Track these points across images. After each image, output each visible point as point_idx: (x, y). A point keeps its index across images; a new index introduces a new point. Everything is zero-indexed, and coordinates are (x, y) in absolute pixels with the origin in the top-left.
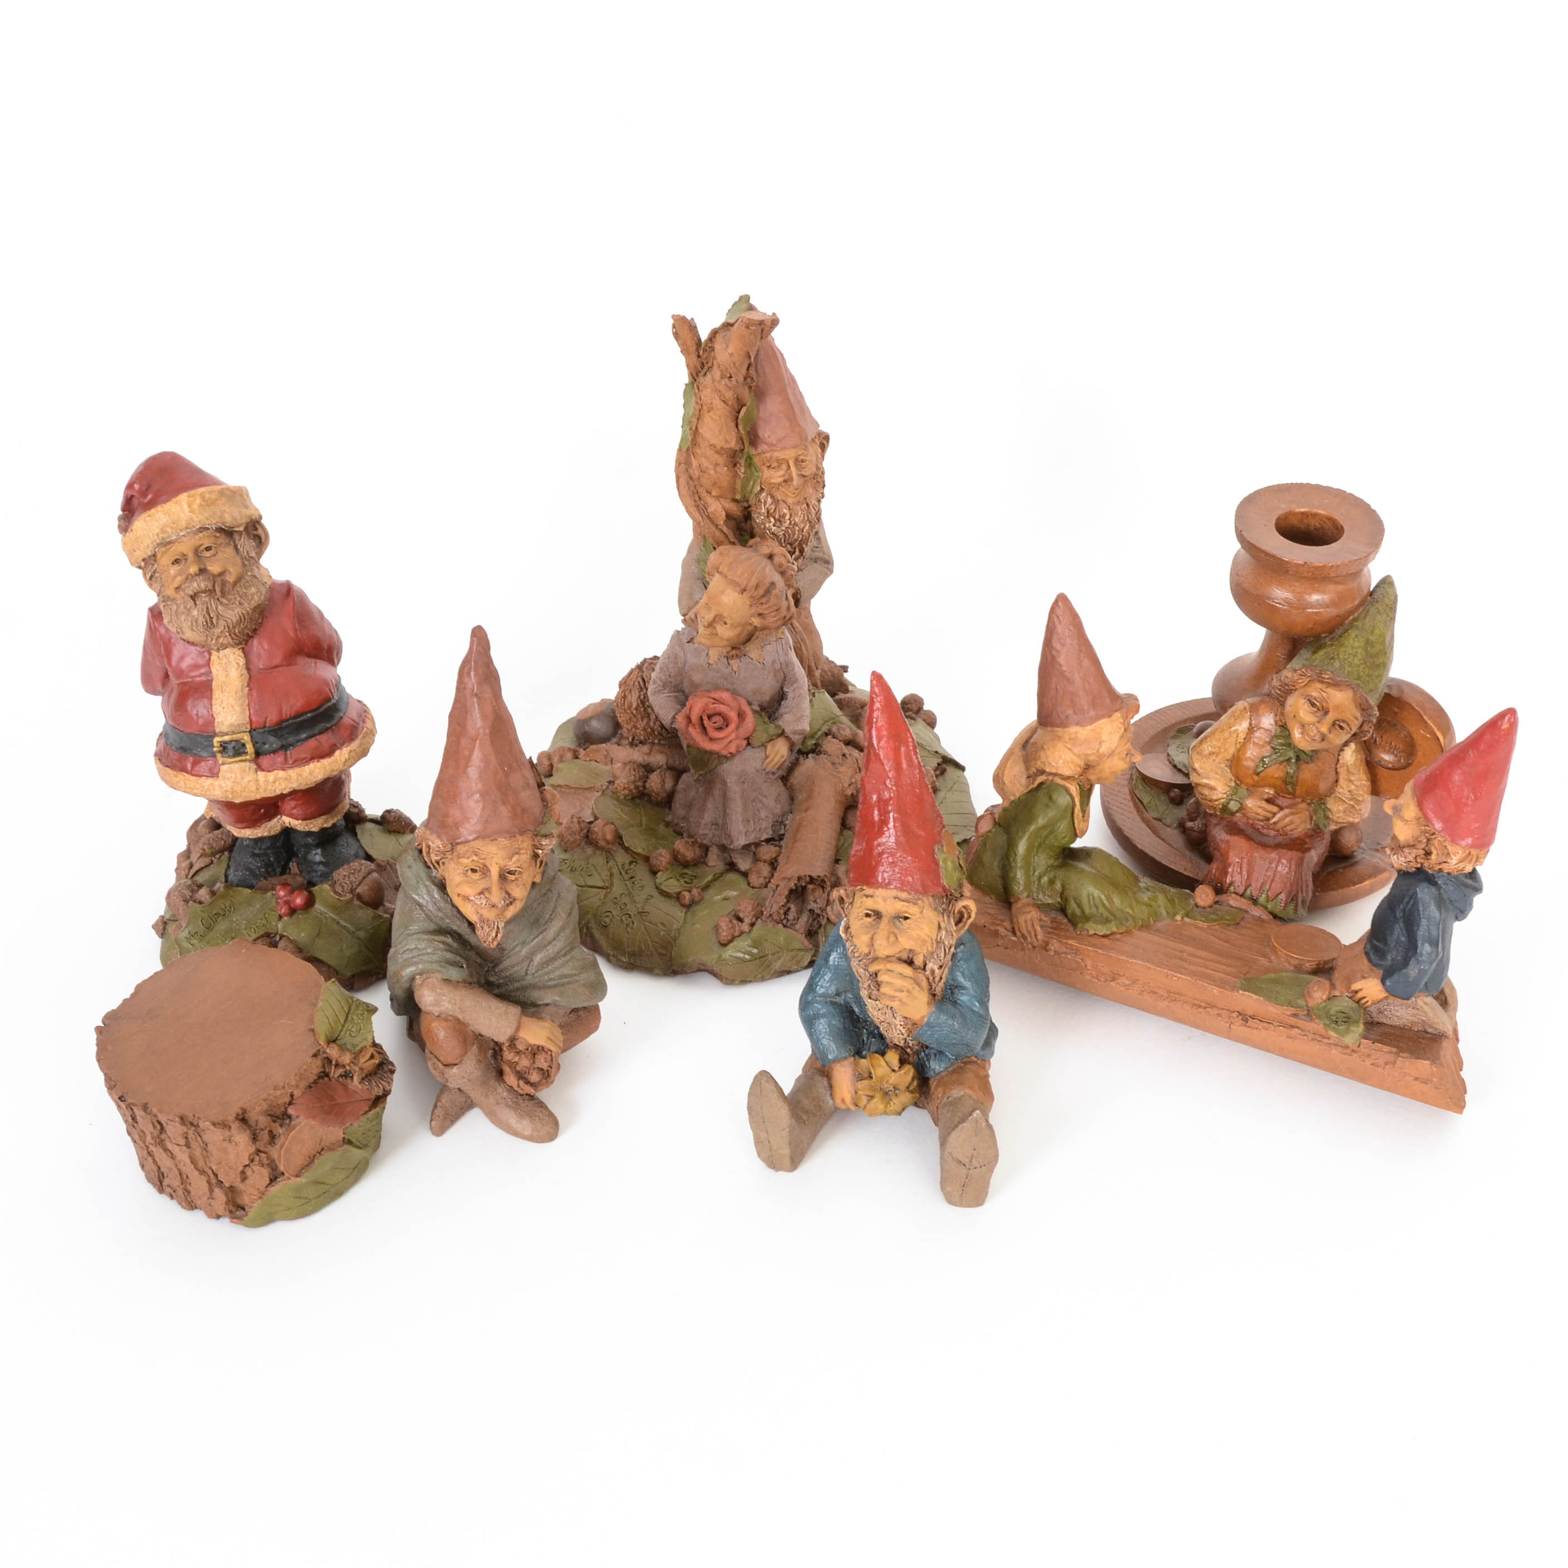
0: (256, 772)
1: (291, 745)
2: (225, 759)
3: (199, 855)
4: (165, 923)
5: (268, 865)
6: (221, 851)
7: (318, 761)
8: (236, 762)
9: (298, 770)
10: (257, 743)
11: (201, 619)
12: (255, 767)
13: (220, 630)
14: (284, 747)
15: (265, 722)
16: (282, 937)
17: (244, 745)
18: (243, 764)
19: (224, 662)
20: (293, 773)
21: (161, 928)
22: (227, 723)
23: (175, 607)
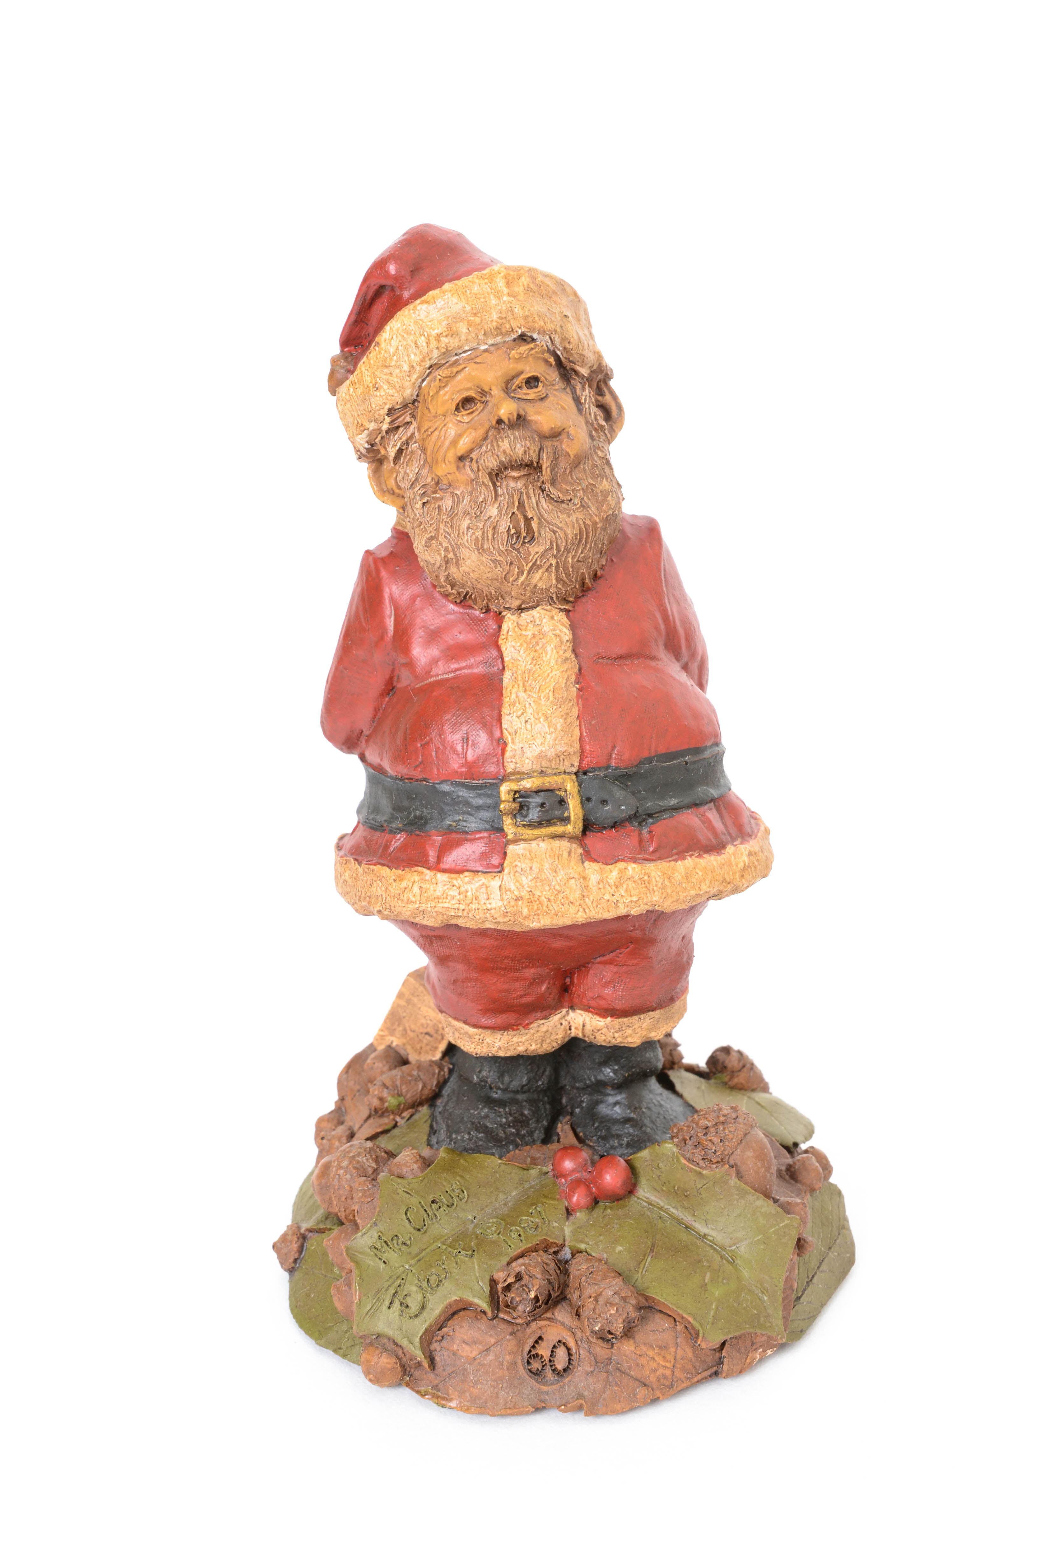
0: (583, 862)
1: (650, 815)
2: (521, 830)
3: (366, 1113)
4: (304, 1237)
5: (520, 1122)
6: (415, 1105)
7: (700, 856)
8: (543, 838)
9: (663, 865)
10: (589, 799)
11: (505, 524)
12: (580, 851)
13: (541, 549)
14: (639, 818)
15: (609, 758)
16: (575, 1252)
17: (562, 802)
18: (557, 843)
19: (529, 633)
20: (655, 870)
21: (295, 1246)
22: (532, 752)
23: (450, 503)
